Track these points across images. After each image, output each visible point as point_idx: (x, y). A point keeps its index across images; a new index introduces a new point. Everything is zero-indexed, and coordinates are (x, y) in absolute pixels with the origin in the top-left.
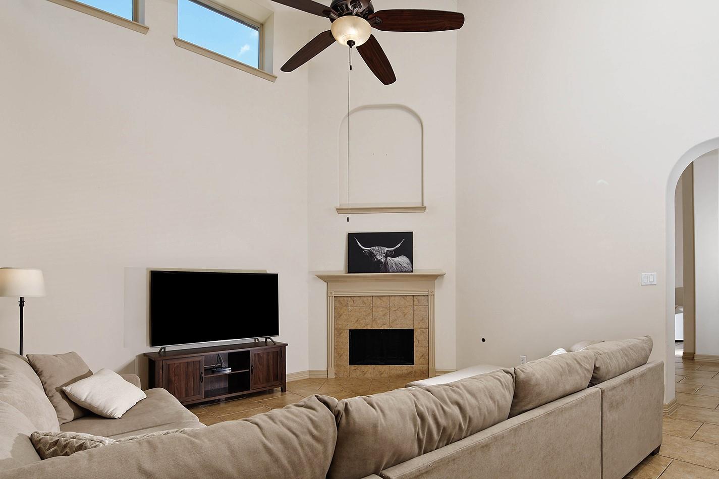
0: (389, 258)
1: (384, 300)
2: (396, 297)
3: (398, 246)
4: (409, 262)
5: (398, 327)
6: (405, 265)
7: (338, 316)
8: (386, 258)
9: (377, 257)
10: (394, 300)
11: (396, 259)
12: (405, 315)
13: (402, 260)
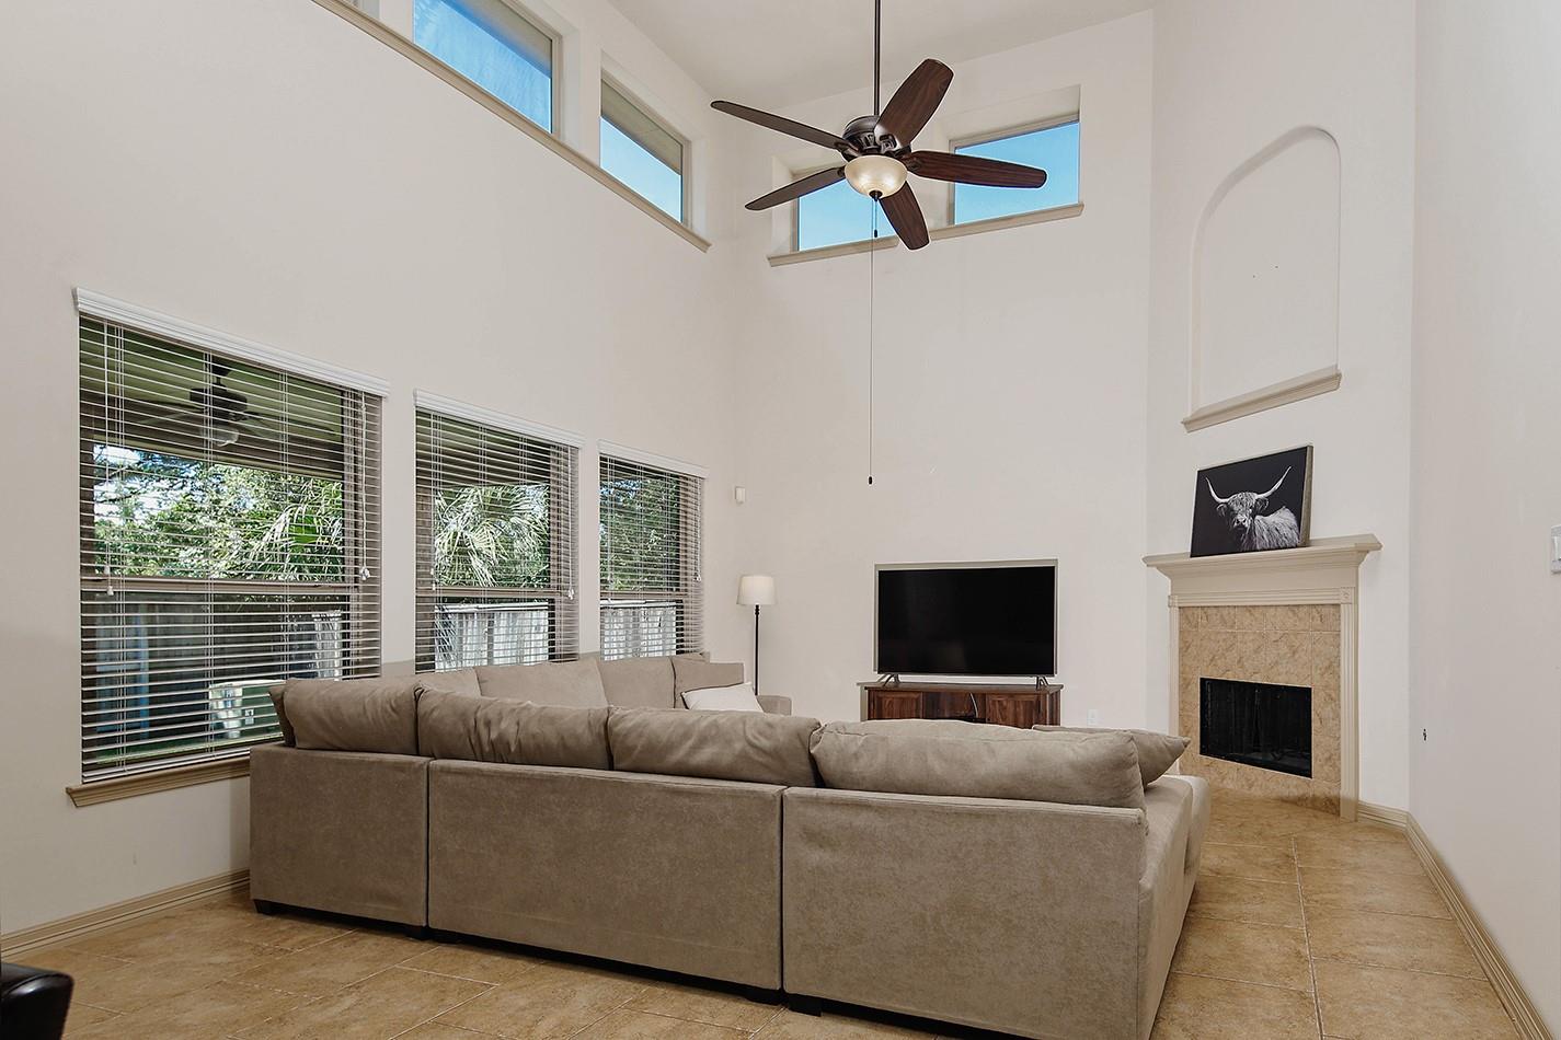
0: (1258, 517)
1: (1257, 616)
2: (1279, 609)
3: (1276, 487)
4: (1294, 523)
5: (1281, 681)
6: (1285, 531)
7: (1184, 648)
8: (1254, 518)
9: (1239, 517)
10: (1274, 616)
11: (1271, 518)
12: (1294, 653)
13: (1283, 519)
